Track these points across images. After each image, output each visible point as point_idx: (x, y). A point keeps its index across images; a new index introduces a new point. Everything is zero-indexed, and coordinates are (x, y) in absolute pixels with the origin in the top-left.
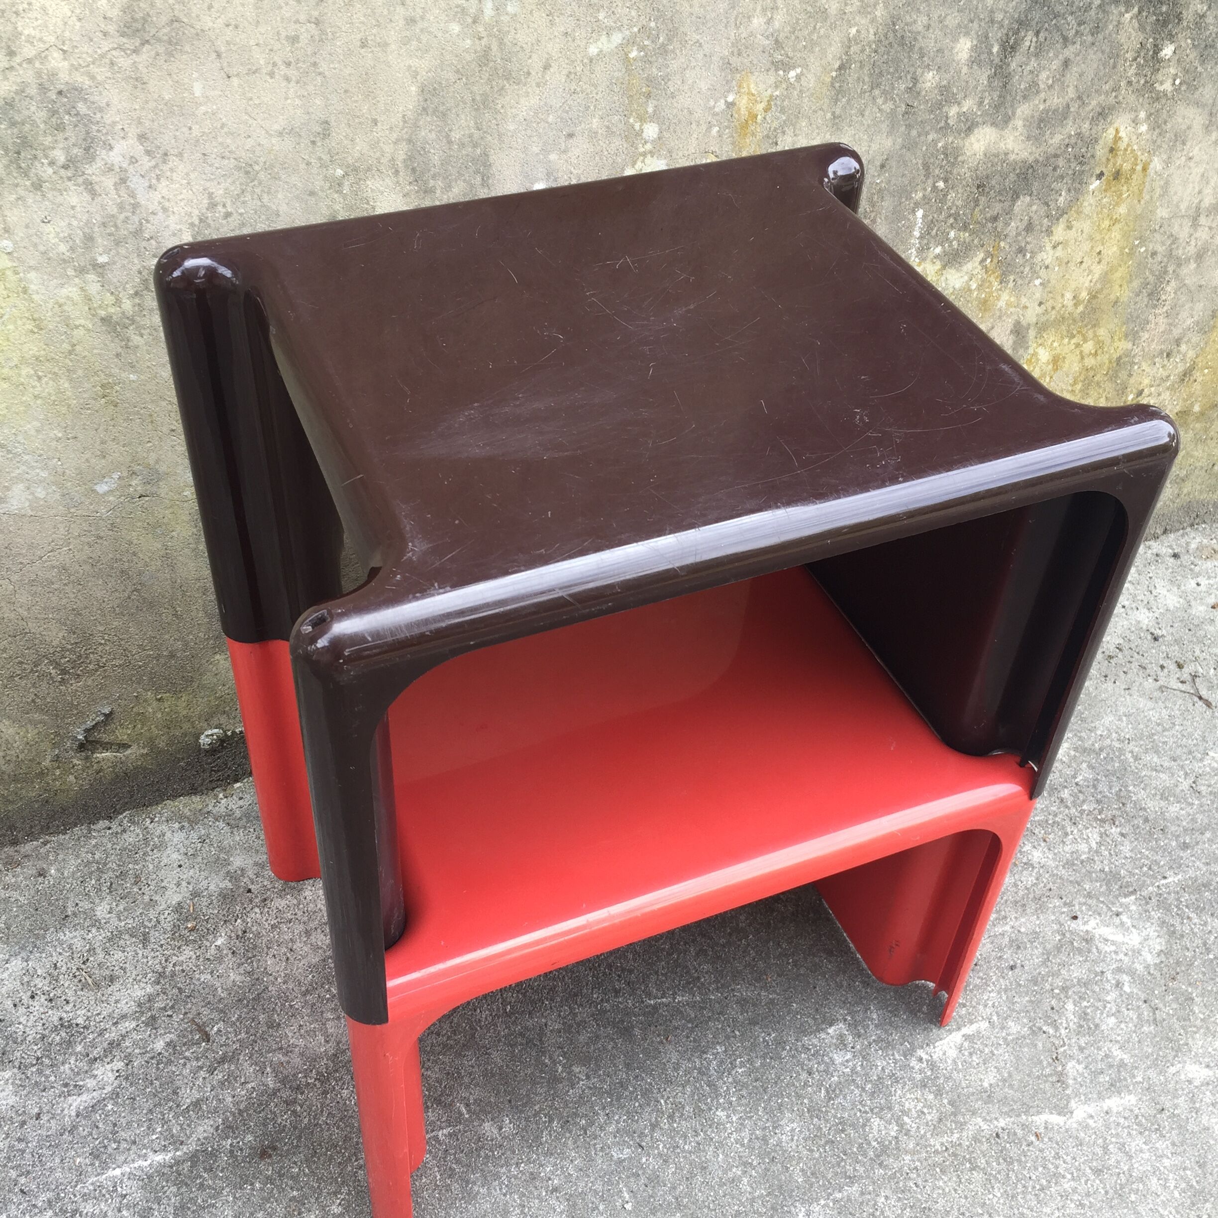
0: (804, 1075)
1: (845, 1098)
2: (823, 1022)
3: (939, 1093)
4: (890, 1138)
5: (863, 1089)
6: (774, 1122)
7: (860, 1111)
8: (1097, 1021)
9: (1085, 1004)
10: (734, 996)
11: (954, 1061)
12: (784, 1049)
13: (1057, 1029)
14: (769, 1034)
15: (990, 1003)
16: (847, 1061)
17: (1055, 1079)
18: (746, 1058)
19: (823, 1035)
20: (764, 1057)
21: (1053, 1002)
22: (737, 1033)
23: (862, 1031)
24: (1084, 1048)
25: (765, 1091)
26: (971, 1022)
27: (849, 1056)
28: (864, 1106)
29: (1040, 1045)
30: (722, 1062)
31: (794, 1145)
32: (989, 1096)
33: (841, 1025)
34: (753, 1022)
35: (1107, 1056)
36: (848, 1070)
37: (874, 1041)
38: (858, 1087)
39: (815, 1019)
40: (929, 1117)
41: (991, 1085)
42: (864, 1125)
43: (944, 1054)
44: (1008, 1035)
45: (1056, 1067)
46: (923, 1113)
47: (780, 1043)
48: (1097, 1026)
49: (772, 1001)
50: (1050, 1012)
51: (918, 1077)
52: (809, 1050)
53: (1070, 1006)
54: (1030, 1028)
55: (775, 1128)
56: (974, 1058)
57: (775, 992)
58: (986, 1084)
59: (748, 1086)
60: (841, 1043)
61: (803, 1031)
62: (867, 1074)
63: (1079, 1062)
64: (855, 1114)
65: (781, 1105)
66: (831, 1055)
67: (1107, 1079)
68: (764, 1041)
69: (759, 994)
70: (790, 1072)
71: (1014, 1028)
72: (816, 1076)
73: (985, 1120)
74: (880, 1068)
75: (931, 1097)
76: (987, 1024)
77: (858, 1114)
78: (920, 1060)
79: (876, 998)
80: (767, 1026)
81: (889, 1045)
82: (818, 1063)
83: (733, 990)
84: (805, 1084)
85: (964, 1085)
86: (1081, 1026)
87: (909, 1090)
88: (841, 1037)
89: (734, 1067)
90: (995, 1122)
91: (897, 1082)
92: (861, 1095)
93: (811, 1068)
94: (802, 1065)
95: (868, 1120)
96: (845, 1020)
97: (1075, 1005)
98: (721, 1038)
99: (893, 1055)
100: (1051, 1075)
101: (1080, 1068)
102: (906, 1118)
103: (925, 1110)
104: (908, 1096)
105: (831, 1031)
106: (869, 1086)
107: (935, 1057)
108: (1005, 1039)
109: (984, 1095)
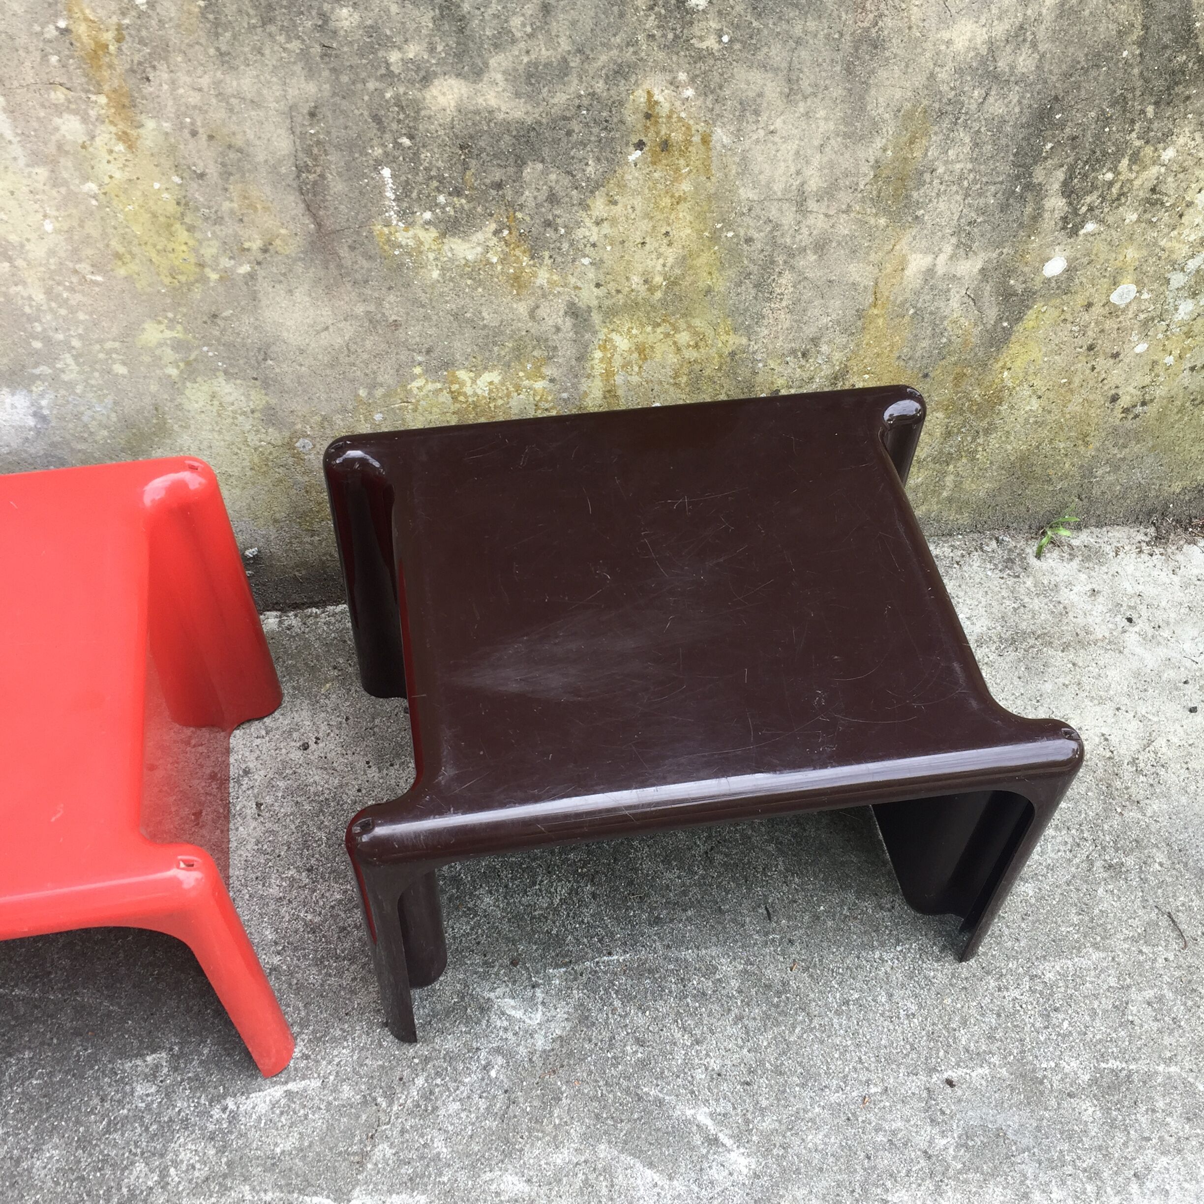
0: (96, 1101)
1: (123, 1135)
2: (147, 1048)
3: (221, 1151)
4: (144, 1188)
5: (147, 1129)
6: (37, 1145)
7: (131, 1151)
8: (439, 1103)
9: (438, 1081)
10: (75, 1000)
11: (260, 1118)
12: (92, 1068)
13: (390, 1104)
14: (86, 1050)
15: (337, 1060)
16: (148, 1095)
17: (357, 1158)
18: (49, 1069)
19: (139, 1062)
20: (67, 1073)
21: (405, 1073)
22: (55, 1041)
23: (182, 1065)
24: (407, 1131)
25: (48, 1109)
26: (303, 1078)
27: (153, 1089)
28: (136, 1147)
29: (364, 1117)
30: (21, 1069)
31: (43, 1173)
32: (273, 1165)
33: (164, 1055)
34: (77, 1033)
35: (425, 1145)
36: (143, 1105)
37: (189, 1078)
38: (141, 1126)
39: (141, 1042)
40: (197, 1174)
41: (283, 1152)
42: (126, 1168)
43: (254, 1108)
44: (335, 1099)
45: (365, 1146)
46: (193, 1167)
47: (92, 1060)
48: (435, 1109)
49: (109, 1014)
50: (396, 1082)
51: (211, 1127)
52: (116, 1074)
53: (420, 1081)
54: (364, 1096)
55: (35, 1151)
56: (283, 1119)
57: (119, 1004)
58: (278, 1150)
59: (34, 1100)
60: (153, 1075)
61: (123, 1053)
62: (159, 1114)
63: (392, 1146)
64: (123, 1154)
65: (54, 1128)
66: (135, 1084)
67: (410, 1171)
68: (78, 1055)
69: (101, 1003)
70: (84, 1095)
71: (347, 1091)
72: (107, 1105)
73: (253, 1189)
74: (177, 1110)
75: (212, 1152)
76: (319, 1084)
77: (127, 1155)
78: (224, 1109)
79: (219, 1031)
80: (88, 1040)
81: (203, 1086)
82: (117, 1092)
83: (77, 993)
84: (92, 1110)
85: (254, 1146)
86: (418, 1106)
87: (193, 1140)
88: (157, 1067)
89: (31, 1076)
90: (262, 1194)
91: (186, 1128)
92: (140, 1135)
93: (106, 1095)
94: (99, 1088)
95: (133, 1163)
96: (171, 1049)
97: (426, 1081)
98: (37, 1042)
99: (199, 1098)
100: (355, 1154)
101: (389, 1152)
102: (172, 1171)
103: (198, 1166)
104: (189, 1146)
105: (149, 1059)
106: (155, 1127)
107: (242, 1108)
108: (329, 1104)
109: (269, 1162)
